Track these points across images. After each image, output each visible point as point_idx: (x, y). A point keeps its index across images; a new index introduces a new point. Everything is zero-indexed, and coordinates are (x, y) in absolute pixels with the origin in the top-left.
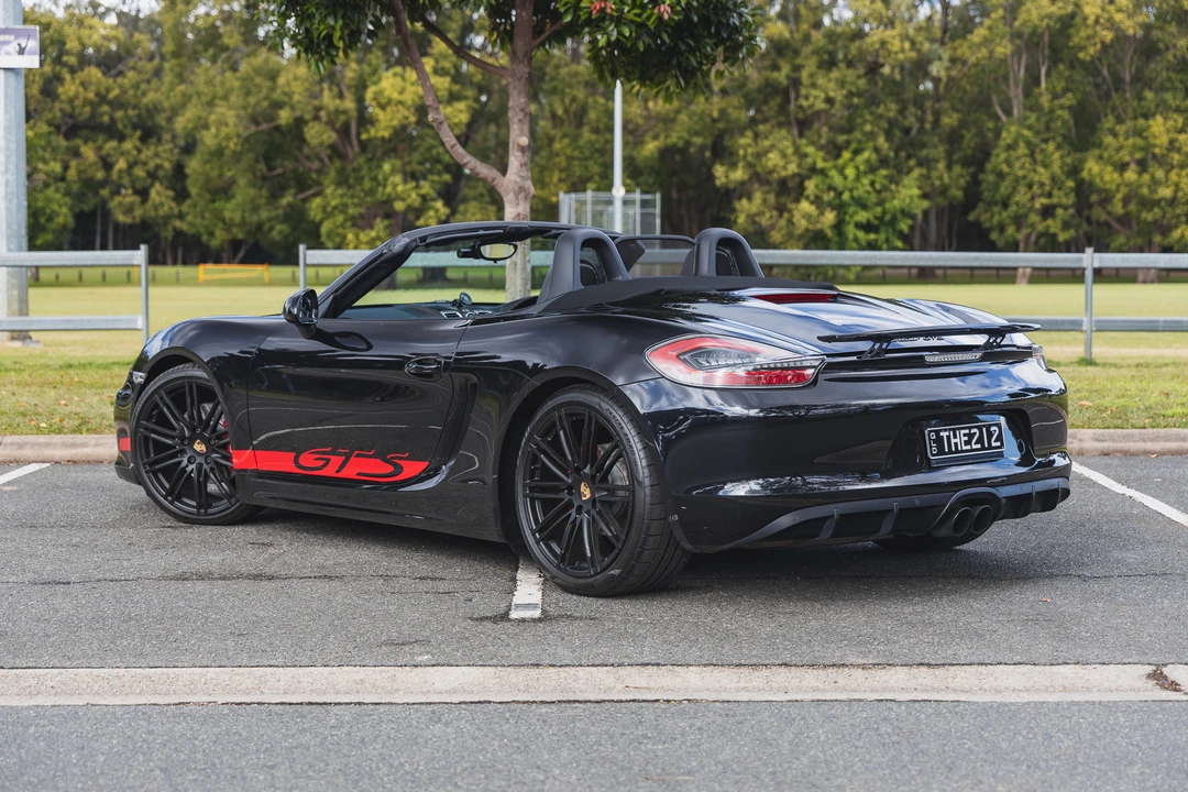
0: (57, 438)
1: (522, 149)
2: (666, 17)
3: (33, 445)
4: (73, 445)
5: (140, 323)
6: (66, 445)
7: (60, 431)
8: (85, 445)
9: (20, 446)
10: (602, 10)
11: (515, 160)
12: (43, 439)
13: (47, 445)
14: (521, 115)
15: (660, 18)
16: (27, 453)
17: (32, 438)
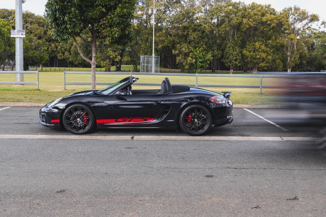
0: (13, 103)
1: (94, 57)
2: (117, 37)
3: (9, 104)
4: (15, 104)
5: (37, 83)
6: (14, 104)
7: (14, 102)
8: (17, 104)
9: (7, 104)
10: (106, 35)
11: (93, 59)
12: (10, 103)
13: (11, 104)
14: (94, 51)
15: (116, 36)
16: (8, 105)
17: (9, 103)
